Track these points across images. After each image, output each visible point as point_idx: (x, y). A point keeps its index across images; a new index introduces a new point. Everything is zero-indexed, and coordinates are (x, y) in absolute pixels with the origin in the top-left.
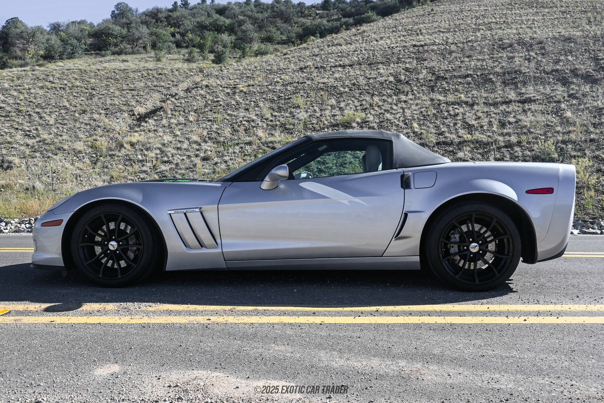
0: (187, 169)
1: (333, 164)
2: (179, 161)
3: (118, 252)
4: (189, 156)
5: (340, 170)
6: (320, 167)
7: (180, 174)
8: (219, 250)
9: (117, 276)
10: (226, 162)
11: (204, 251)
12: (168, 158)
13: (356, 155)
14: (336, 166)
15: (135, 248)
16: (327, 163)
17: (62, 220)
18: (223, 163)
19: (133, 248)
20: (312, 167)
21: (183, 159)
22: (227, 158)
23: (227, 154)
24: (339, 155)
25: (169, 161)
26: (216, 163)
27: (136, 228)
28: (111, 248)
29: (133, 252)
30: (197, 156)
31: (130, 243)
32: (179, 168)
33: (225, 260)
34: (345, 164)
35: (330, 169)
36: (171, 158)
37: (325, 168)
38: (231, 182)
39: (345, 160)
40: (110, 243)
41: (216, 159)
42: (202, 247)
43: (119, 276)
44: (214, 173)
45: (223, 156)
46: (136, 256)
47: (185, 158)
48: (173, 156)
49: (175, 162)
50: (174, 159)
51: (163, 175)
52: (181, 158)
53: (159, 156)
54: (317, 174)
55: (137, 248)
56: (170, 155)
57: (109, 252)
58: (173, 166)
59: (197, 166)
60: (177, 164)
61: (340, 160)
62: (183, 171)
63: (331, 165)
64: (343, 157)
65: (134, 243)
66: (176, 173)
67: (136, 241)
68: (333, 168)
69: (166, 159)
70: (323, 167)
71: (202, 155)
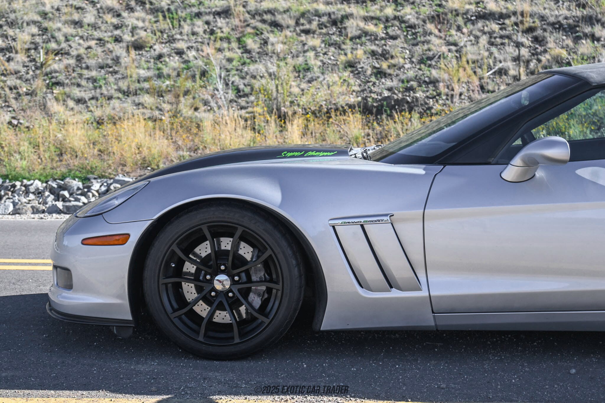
0: (102, 67)
1: (404, 58)
2: (82, 51)
3: (230, 294)
4: (100, 40)
5: (421, 72)
6: (377, 65)
7: (88, 79)
8: (424, 293)
9: (233, 338)
10: (180, 53)
11: (395, 293)
12: (58, 42)
13: (451, 39)
14: (412, 62)
15: (264, 288)
16: (392, 57)
17: (128, 235)
18: (174, 55)
19: (259, 288)
20: (362, 65)
21: (89, 47)
22: (181, 45)
23: (178, 37)
24: (414, 39)
25: (62, 50)
26: (160, 57)
27: (269, 253)
28: (218, 287)
29: (259, 295)
30: (118, 40)
31: (254, 278)
32: (84, 65)
33: (433, 312)
34: (430, 59)
35: (399, 69)
36: (64, 45)
37: (389, 67)
38: (440, 164)
39: (429, 50)
40: (217, 278)
41: (159, 48)
42: (391, 287)
43: (237, 340)
44: (160, 76)
45: (171, 40)
46: (265, 303)
47: (93, 43)
48: (67, 40)
49: (74, 53)
50: (70, 46)
51: (54, 80)
52: (86, 44)
53: (38, 39)
54: (373, 79)
55: (267, 288)
56: (62, 39)
57: (213, 294)
58: (72, 62)
59: (122, 61)
60: (79, 58)
61: (419, 49)
62: (94, 73)
63: (401, 60)
64: (423, 43)
65: (261, 278)
66: (81, 76)
67: (264, 275)
68: (407, 66)
69: (53, 45)
70: (385, 65)
71: (127, 37)
